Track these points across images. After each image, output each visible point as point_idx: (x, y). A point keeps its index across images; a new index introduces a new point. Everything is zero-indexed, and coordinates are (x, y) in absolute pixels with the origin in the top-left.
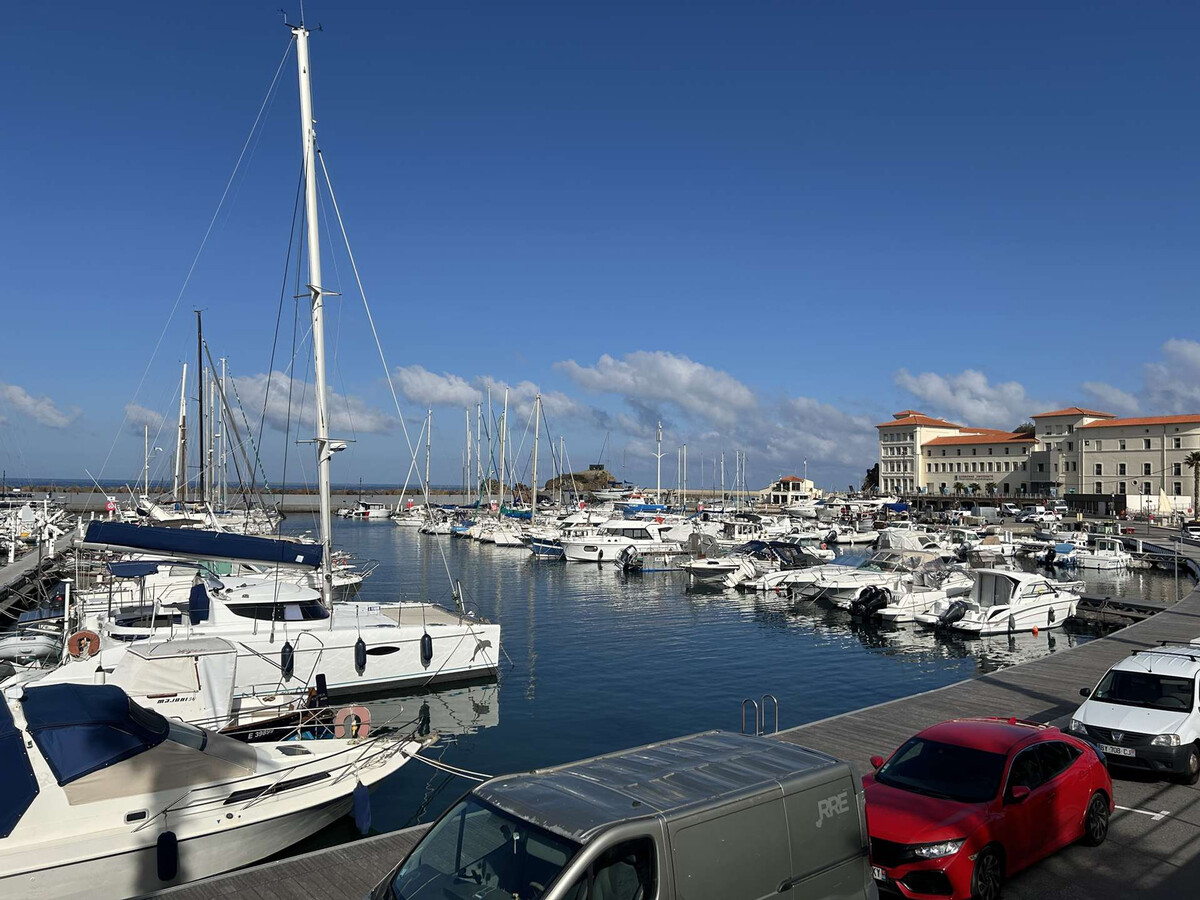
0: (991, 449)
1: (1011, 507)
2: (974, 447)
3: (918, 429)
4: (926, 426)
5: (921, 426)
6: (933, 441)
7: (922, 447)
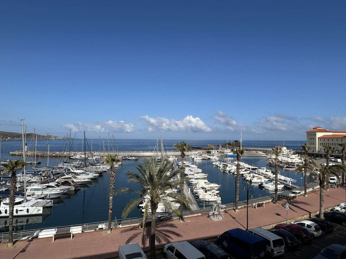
0: (337, 139)
1: (332, 159)
2: (333, 139)
3: (317, 133)
4: (319, 132)
5: (318, 132)
6: (321, 136)
7: (318, 138)
